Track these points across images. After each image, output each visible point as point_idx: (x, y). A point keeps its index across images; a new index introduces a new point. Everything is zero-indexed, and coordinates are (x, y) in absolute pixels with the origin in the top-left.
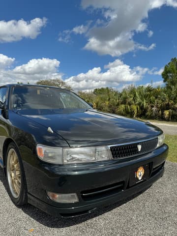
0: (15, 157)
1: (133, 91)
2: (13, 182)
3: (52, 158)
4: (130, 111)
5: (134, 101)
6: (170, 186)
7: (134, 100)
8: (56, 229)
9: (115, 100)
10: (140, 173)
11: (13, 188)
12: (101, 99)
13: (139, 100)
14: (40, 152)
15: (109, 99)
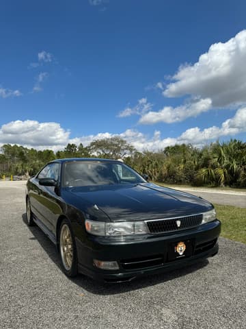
0: (68, 232)
1: (216, 150)
2: (65, 256)
3: (96, 231)
4: (214, 177)
5: (220, 163)
6: (226, 268)
7: (220, 161)
8: (101, 297)
9: (192, 162)
10: (181, 249)
11: (66, 261)
12: (174, 161)
13: (226, 161)
14: (88, 226)
15: (185, 161)
